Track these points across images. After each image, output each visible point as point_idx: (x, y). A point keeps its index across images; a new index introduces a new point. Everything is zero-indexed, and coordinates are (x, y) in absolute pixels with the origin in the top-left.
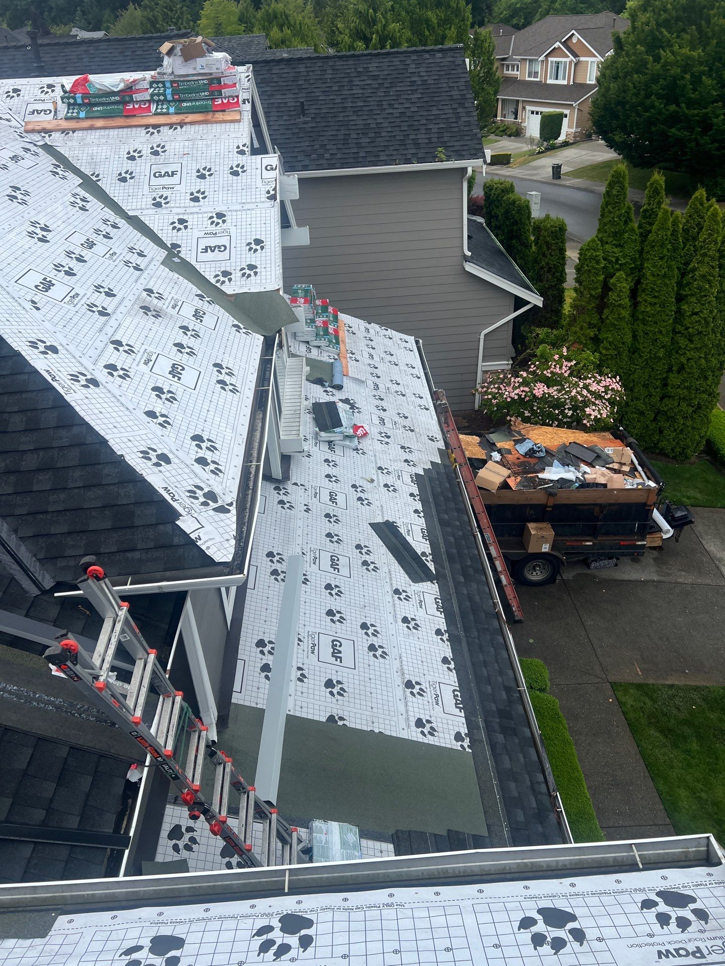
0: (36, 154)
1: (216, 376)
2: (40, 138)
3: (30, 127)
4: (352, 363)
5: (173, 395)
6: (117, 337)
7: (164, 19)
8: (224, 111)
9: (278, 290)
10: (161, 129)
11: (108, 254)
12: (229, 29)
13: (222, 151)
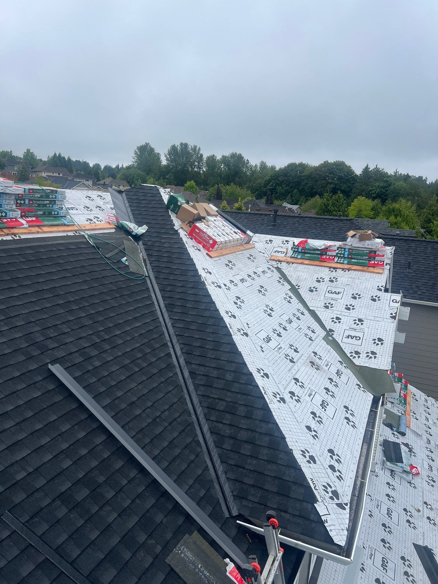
0: (273, 271)
1: (344, 414)
2: (276, 264)
3: (273, 258)
4: (413, 420)
5: (321, 420)
6: (296, 377)
7: (332, 205)
8: (375, 267)
9: (388, 370)
10: (338, 270)
11: (298, 328)
12: (365, 213)
13: (369, 287)
